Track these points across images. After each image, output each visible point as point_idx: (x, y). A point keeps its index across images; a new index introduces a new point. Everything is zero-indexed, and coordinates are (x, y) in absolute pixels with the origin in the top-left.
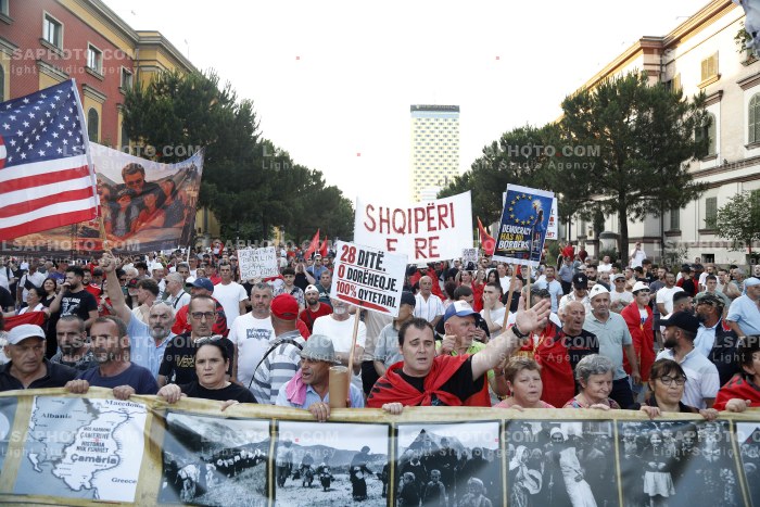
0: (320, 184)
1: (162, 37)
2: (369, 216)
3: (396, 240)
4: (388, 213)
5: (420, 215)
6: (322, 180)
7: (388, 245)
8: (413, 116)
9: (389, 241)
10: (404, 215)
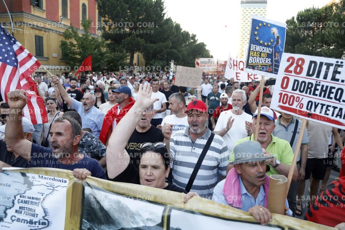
0: (195, 41)
6: (196, 39)
7: (237, 75)
8: (242, 7)
10: (243, 63)
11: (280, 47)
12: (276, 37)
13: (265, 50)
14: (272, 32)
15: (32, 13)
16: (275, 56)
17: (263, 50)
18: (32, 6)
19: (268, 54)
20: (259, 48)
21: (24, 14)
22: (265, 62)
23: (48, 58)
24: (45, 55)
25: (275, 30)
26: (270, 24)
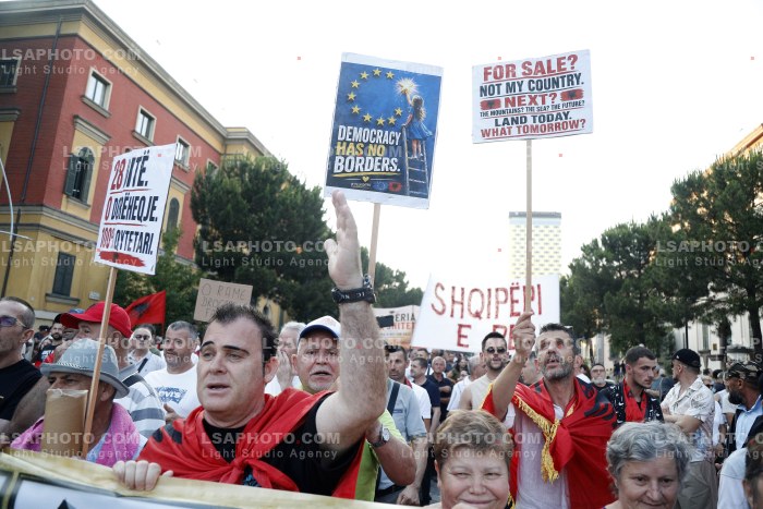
0: (403, 286)
1: (249, 133)
2: (437, 296)
3: (469, 326)
4: (463, 294)
5: (502, 296)
6: (405, 281)
7: (459, 331)
8: (511, 223)
9: (461, 326)
10: (482, 295)
11: (424, 127)
12: (411, 102)
13: (379, 137)
14: (400, 90)
15: (63, 209)
16: (411, 150)
17: (374, 136)
18: (65, 196)
19: (387, 146)
20: (359, 134)
21: (44, 209)
22: (380, 167)
23: (78, 300)
24: (73, 294)
25: (408, 86)
26: (394, 71)
